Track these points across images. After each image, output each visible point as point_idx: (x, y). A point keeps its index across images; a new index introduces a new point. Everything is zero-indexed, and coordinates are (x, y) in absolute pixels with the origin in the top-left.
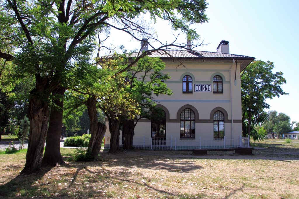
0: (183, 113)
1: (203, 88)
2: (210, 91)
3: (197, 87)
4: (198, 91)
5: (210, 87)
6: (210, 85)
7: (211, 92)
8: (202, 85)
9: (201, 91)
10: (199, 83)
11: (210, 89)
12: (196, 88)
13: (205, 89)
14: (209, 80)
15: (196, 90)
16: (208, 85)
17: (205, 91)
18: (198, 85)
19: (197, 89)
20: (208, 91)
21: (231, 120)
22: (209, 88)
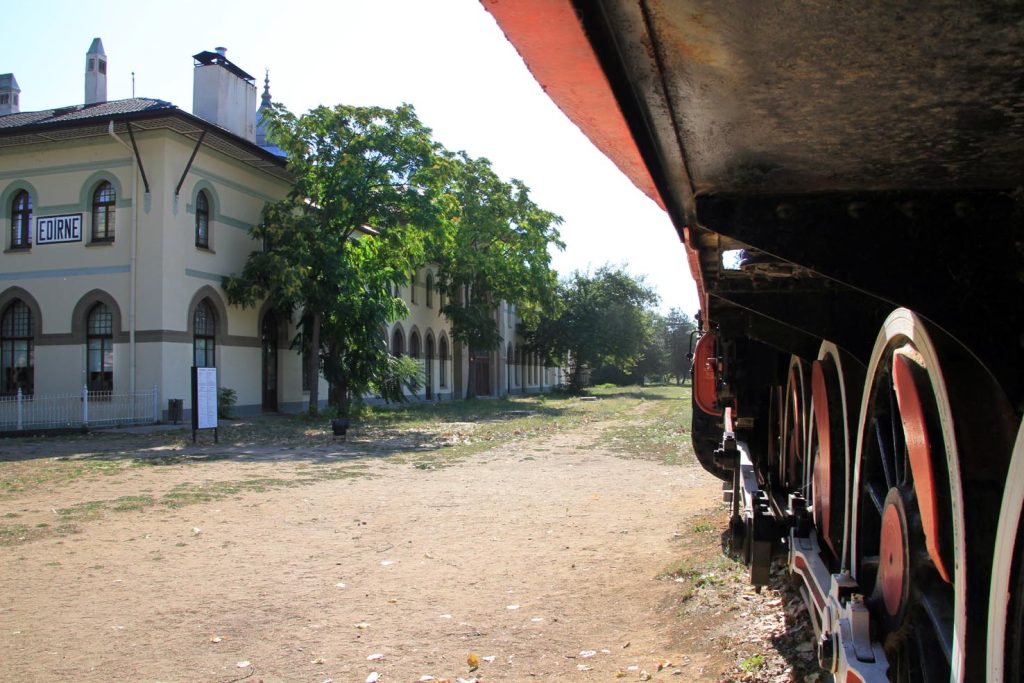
0: (10, 316)
1: (60, 229)
2: (79, 238)
3: (44, 226)
4: (46, 241)
5: (77, 224)
6: (79, 217)
7: (81, 240)
8: (58, 219)
9: (53, 240)
10: (49, 212)
11: (77, 232)
12: (42, 231)
13: (63, 231)
14: (76, 201)
15: (41, 239)
16: (72, 218)
17: (64, 240)
18: (46, 220)
19: (44, 235)
20: (72, 239)
21: (128, 333)
22: (75, 228)
